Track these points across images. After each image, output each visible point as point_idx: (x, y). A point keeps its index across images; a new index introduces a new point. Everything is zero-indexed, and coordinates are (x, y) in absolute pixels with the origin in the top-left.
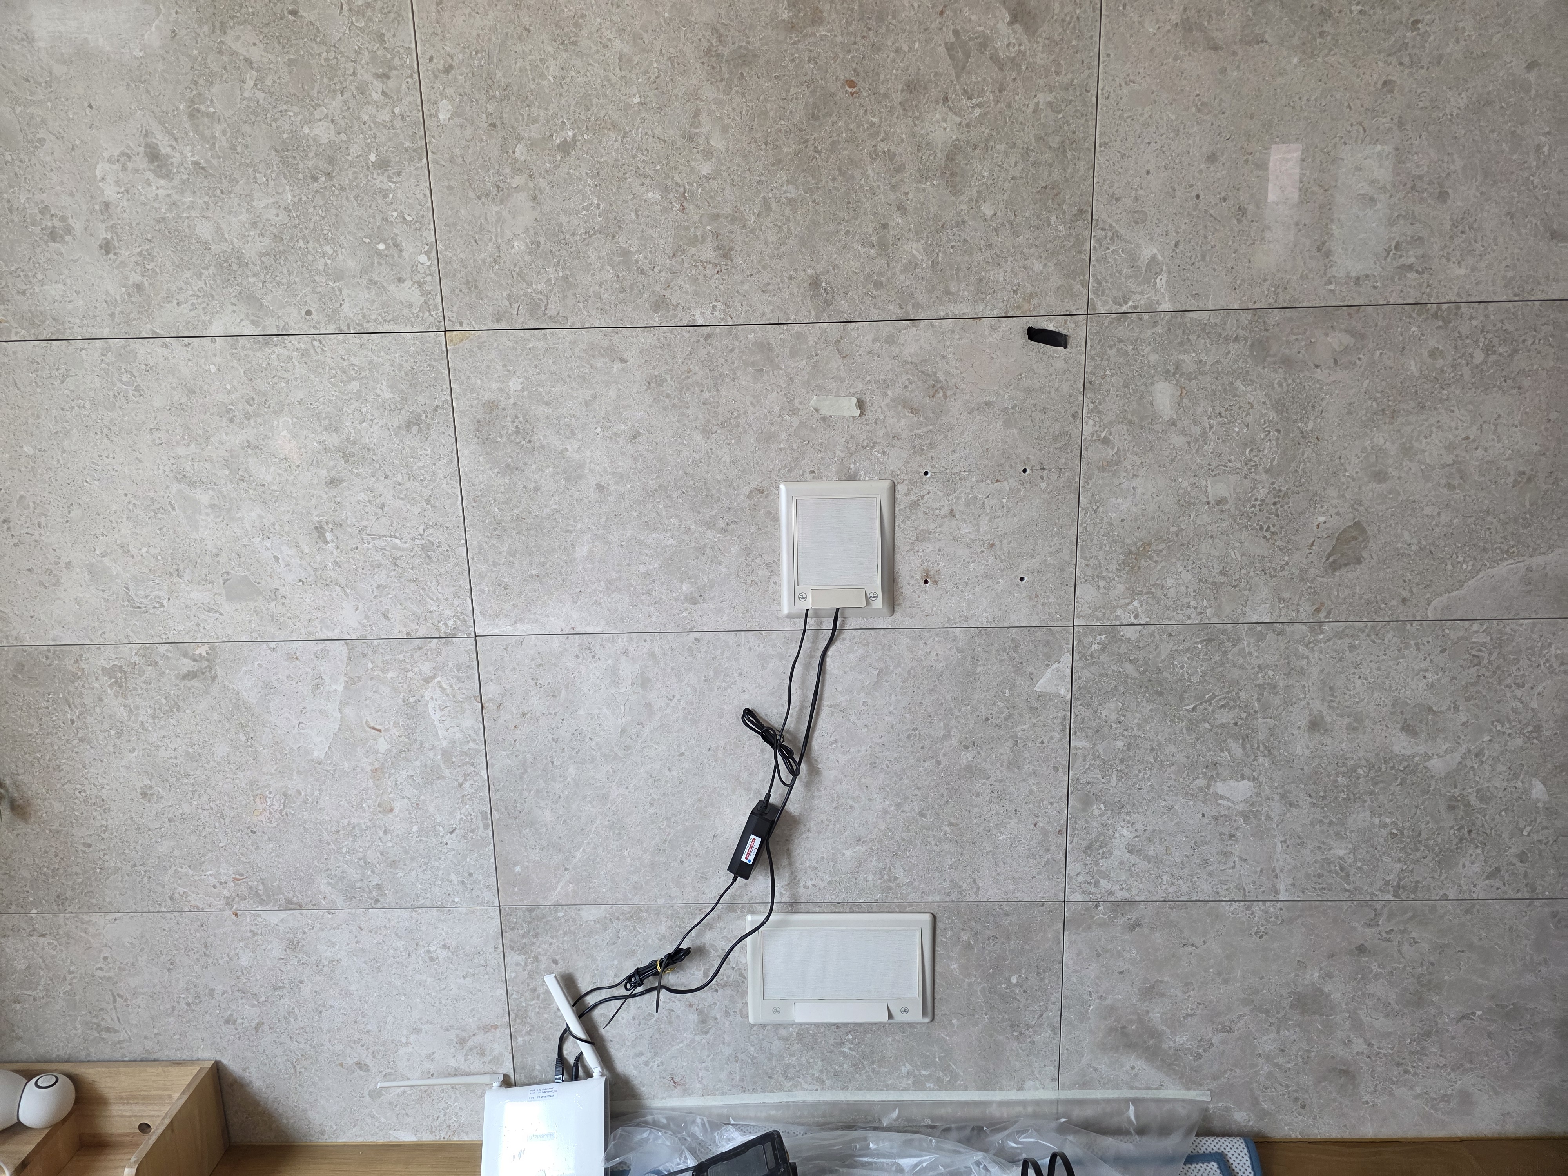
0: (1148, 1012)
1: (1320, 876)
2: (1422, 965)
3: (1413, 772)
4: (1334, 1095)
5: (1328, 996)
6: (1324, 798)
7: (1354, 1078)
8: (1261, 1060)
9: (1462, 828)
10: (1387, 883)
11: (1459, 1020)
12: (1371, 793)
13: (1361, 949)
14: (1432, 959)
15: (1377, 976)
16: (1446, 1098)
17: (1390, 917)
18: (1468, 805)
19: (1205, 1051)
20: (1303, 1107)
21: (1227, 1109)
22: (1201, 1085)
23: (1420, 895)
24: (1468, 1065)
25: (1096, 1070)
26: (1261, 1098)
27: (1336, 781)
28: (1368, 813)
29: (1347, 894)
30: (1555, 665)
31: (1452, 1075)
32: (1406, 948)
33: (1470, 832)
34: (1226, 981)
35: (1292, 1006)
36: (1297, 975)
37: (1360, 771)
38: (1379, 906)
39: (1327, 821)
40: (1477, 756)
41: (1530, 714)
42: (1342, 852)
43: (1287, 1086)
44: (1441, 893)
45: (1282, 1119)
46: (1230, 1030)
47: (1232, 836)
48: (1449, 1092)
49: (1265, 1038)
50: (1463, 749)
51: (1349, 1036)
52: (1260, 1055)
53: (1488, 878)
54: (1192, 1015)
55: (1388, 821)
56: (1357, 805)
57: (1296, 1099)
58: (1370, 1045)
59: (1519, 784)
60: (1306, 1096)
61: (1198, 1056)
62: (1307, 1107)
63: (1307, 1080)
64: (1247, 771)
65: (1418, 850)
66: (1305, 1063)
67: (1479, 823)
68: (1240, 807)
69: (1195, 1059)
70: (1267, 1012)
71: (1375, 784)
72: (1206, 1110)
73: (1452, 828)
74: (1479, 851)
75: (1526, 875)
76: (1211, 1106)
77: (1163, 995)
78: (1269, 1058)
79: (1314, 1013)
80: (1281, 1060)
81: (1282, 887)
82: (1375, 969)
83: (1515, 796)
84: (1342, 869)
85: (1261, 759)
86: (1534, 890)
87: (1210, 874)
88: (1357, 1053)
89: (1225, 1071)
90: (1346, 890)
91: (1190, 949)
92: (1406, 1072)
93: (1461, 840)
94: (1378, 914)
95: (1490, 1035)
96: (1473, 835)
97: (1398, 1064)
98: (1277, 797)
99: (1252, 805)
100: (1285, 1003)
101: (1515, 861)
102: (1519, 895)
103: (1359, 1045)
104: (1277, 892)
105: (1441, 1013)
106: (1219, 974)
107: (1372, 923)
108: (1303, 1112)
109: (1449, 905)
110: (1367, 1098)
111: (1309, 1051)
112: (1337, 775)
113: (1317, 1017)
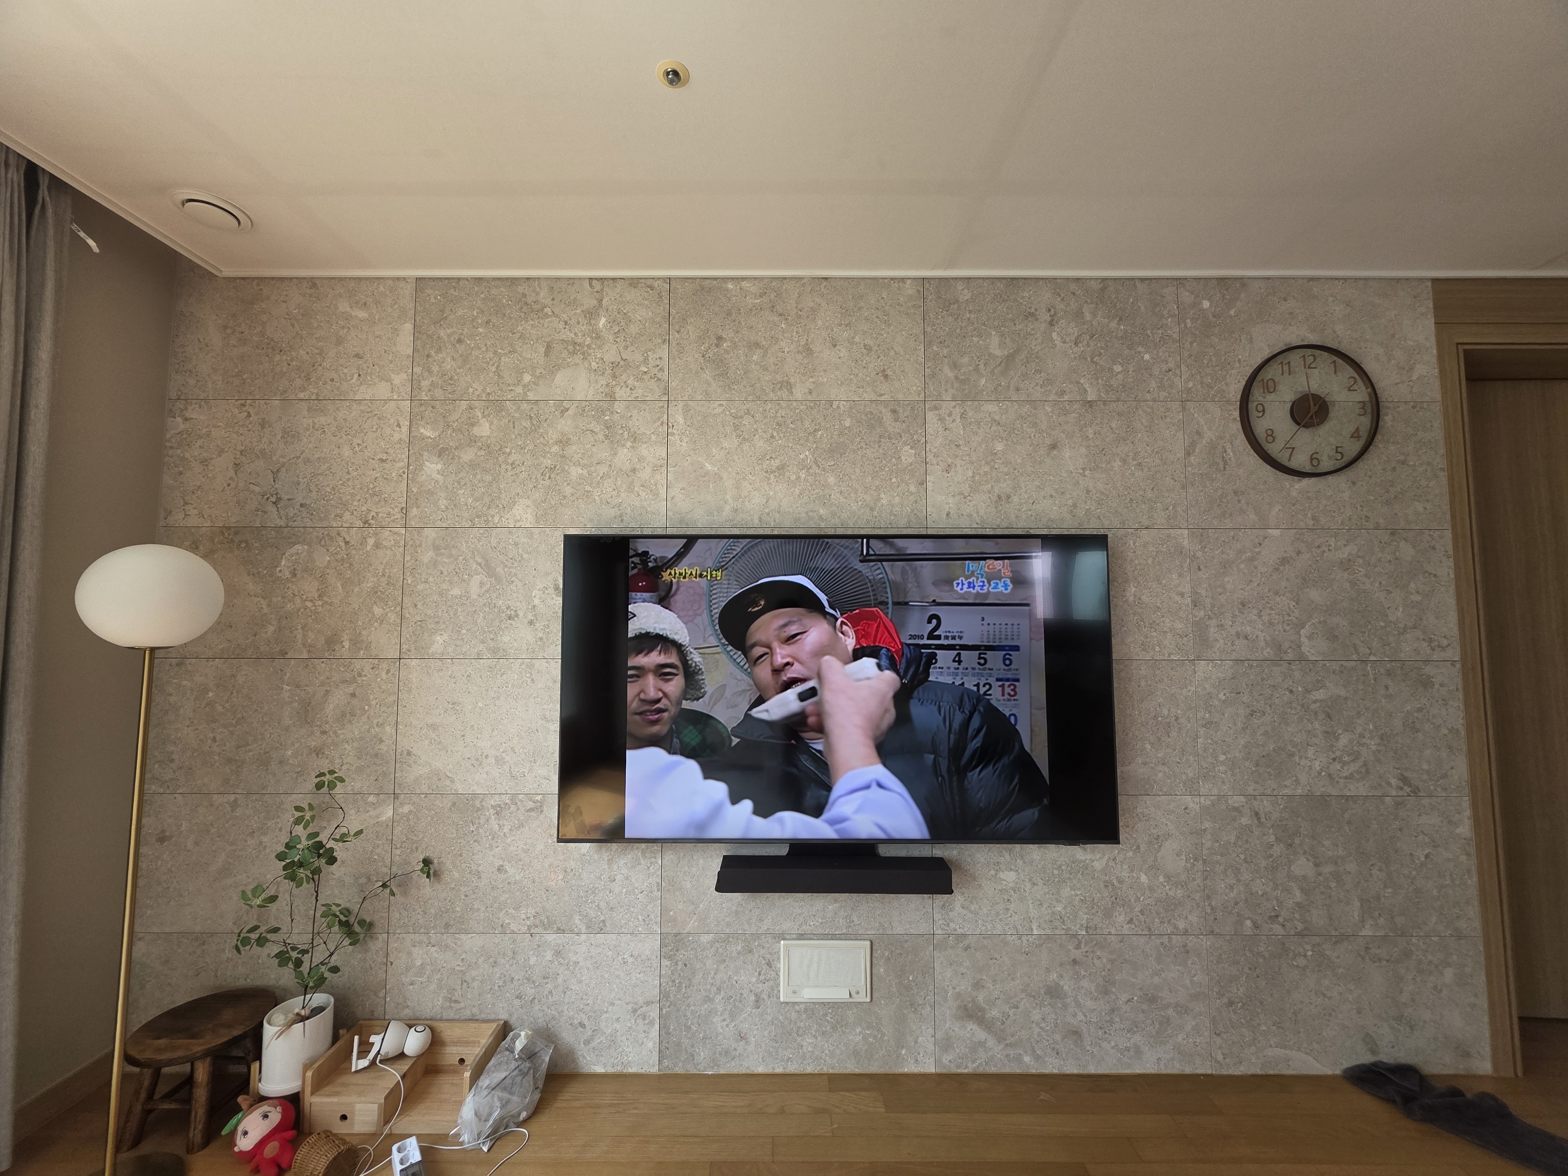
0: (977, 997)
1: (1051, 921)
2: (1104, 971)
3: (1086, 868)
4: (1072, 1046)
5: (1063, 987)
6: (1048, 880)
7: (1080, 1036)
8: (1034, 1025)
9: (1112, 897)
10: (1082, 925)
11: (1126, 1003)
12: (1069, 878)
13: (1075, 962)
14: (1109, 967)
15: (1084, 977)
16: (1128, 1049)
17: (1086, 944)
18: (1113, 885)
19: (1006, 1019)
20: (1058, 1053)
23: (1098, 931)
24: (1135, 1029)
25: (953, 1030)
26: (1036, 1048)
27: (1053, 872)
28: (1069, 889)
29: (1064, 931)
30: (1141, 817)
31: (1128, 1035)
32: (1095, 961)
33: (1116, 899)
34: (1013, 979)
35: (1045, 994)
36: (1046, 976)
37: (1063, 867)
38: (1080, 937)
39: (1051, 892)
40: (1113, 860)
41: (1134, 841)
42: (1059, 909)
43: (1048, 1041)
44: (1108, 930)
46: (1017, 1007)
47: (1009, 900)
48: (1128, 1045)
49: (1035, 1012)
50: (1106, 857)
51: (1074, 1011)
52: (1033, 1022)
53: (1128, 923)
54: (999, 998)
55: (1078, 893)
56: (1064, 885)
57: (1054, 1049)
58: (1085, 1016)
59: (1135, 875)
60: (1058, 1047)
61: (1003, 1023)
62: (1060, 1054)
63: (1058, 1037)
64: (1013, 867)
65: (1093, 908)
66: (1055, 1027)
67: (1119, 894)
68: (1011, 885)
69: (1002, 1024)
71: (1071, 874)
73: (1107, 896)
74: (1122, 909)
75: (1145, 922)
77: (983, 987)
78: (1037, 1024)
79: (1057, 998)
80: (1043, 1025)
81: (1034, 927)
82: (1083, 973)
83: (1134, 881)
84: (1061, 918)
85: (1018, 861)
86: (1150, 930)
87: (1001, 920)
88: (1080, 1021)
90: (1063, 929)
91: (995, 961)
92: (1105, 1033)
93: (1113, 903)
94: (1080, 942)
95: (1143, 1012)
96: (1118, 901)
97: (1101, 1028)
98: (1027, 880)
99: (1017, 883)
100: (1042, 991)
101: (1139, 914)
102: (1144, 933)
103: (1080, 1017)
104: (1032, 930)
105: (1117, 998)
106: (1009, 975)
107: (1078, 947)
108: (1058, 1057)
109: (1113, 938)
110: (1088, 1048)
111: (1056, 1020)
112: (1053, 869)
113: (1058, 1000)
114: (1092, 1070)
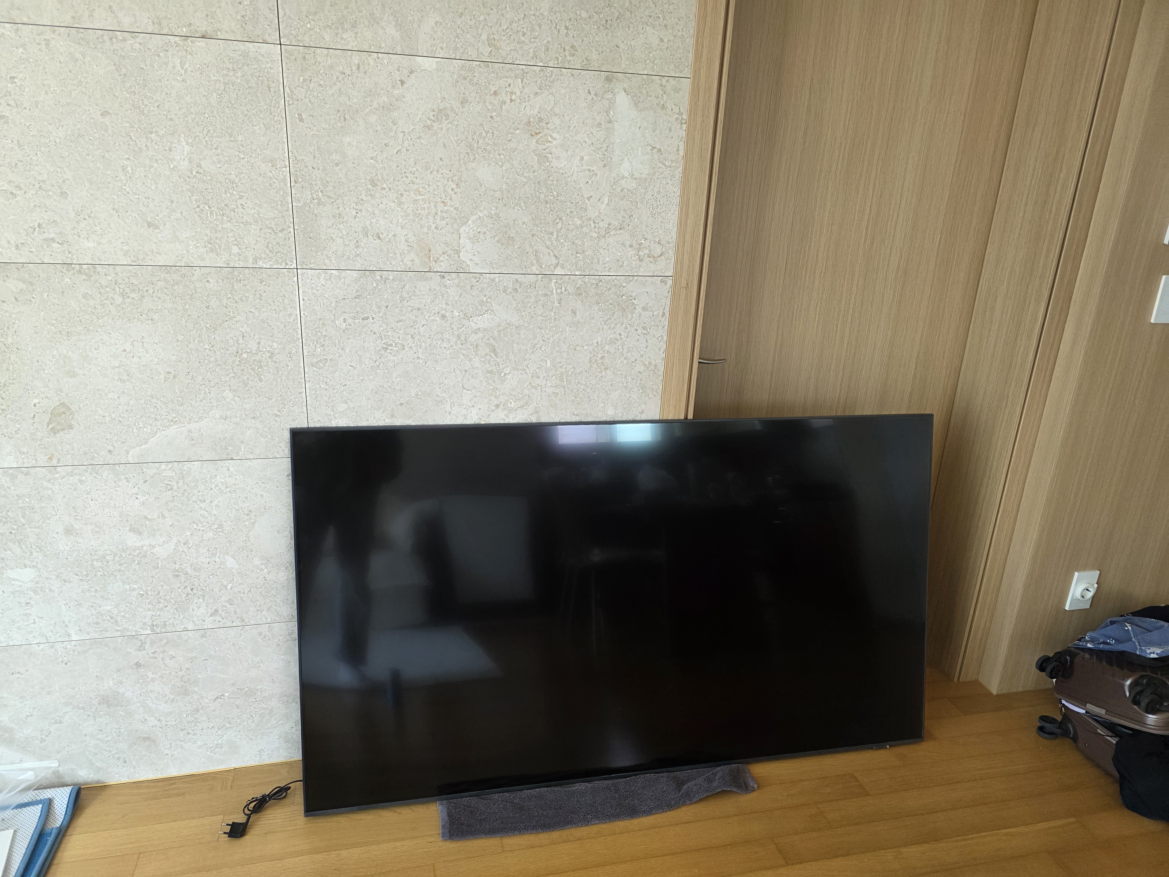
1: (97, 623)
2: (181, 670)
3: (145, 556)
4: (144, 752)
5: (124, 694)
6: (87, 575)
7: (154, 741)
8: (88, 738)
9: (186, 587)
10: (145, 624)
11: (215, 700)
12: (119, 571)
13: (138, 665)
14: (187, 666)
15: (153, 680)
16: (219, 746)
17: (152, 643)
18: (187, 573)
19: (47, 736)
20: (125, 762)
21: (72, 769)
22: (49, 757)
23: (169, 629)
26: (94, 760)
27: (92, 565)
28: (121, 583)
29: (119, 633)
31: (219, 732)
32: (167, 661)
33: (192, 589)
34: (49, 693)
36: (97, 684)
37: (108, 558)
38: (143, 637)
39: (93, 589)
40: (184, 544)
41: (213, 518)
42: (109, 608)
43: (110, 751)
44: (183, 627)
45: (112, 771)
46: (60, 722)
47: (28, 603)
48: (220, 742)
49: (86, 724)
50: (175, 540)
51: (144, 717)
52: (86, 735)
53: (211, 615)
54: (31, 716)
55: (135, 586)
56: (111, 578)
57: (119, 758)
58: (159, 720)
59: (217, 560)
60: (125, 755)
61: (43, 741)
62: (128, 762)
63: (122, 746)
64: (27, 562)
65: (160, 603)
66: (119, 736)
67: (196, 583)
68: (29, 585)
69: (41, 742)
70: (83, 708)
71: (121, 565)
72: (58, 771)
73: (179, 588)
74: (201, 600)
75: (235, 612)
76: (60, 769)
78: (92, 736)
79: (117, 706)
80: (101, 736)
81: (72, 633)
82: (151, 675)
83: (217, 566)
84: (112, 618)
85: (35, 554)
87: (19, 628)
88: (152, 726)
89: (64, 747)
90: (118, 631)
91: (18, 675)
92: (188, 734)
93: (188, 594)
94: (143, 643)
95: (238, 707)
96: (195, 591)
97: (182, 730)
98: (54, 577)
99: (37, 583)
100: (94, 702)
101: (227, 605)
102: (234, 624)
103: (152, 722)
104: (69, 635)
105: (202, 697)
106: (43, 689)
107: (141, 648)
108: (126, 765)
109: (190, 634)
110: (166, 752)
111: (119, 729)
112: (92, 560)
113: (119, 708)
114: (173, 772)
